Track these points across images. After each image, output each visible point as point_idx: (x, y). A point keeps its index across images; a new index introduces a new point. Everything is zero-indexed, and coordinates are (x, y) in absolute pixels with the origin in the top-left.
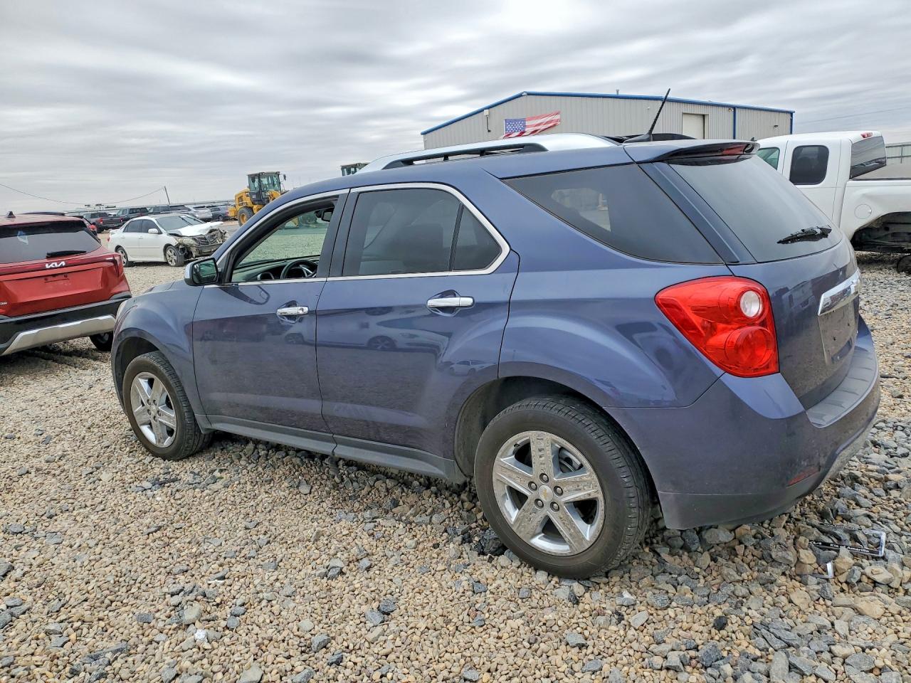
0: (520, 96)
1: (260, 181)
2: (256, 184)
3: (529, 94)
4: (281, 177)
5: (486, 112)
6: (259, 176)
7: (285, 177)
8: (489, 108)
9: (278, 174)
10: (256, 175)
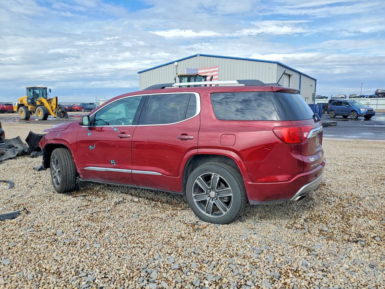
0: (196, 56)
1: (34, 92)
2: (32, 93)
3: (201, 55)
4: (48, 91)
5: (176, 63)
6: (33, 88)
7: (50, 90)
8: (177, 61)
9: (45, 89)
10: (31, 88)
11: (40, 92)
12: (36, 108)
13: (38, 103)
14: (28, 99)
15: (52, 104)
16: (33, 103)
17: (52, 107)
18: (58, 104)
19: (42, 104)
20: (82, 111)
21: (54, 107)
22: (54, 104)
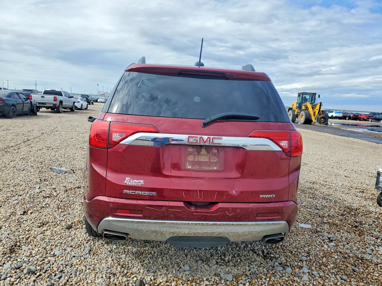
11: (310, 97)
12: (301, 112)
13: (303, 108)
14: (297, 103)
15: (316, 110)
16: (300, 107)
17: (315, 113)
18: (321, 110)
19: (307, 108)
20: (369, 121)
21: (317, 112)
22: (317, 110)
